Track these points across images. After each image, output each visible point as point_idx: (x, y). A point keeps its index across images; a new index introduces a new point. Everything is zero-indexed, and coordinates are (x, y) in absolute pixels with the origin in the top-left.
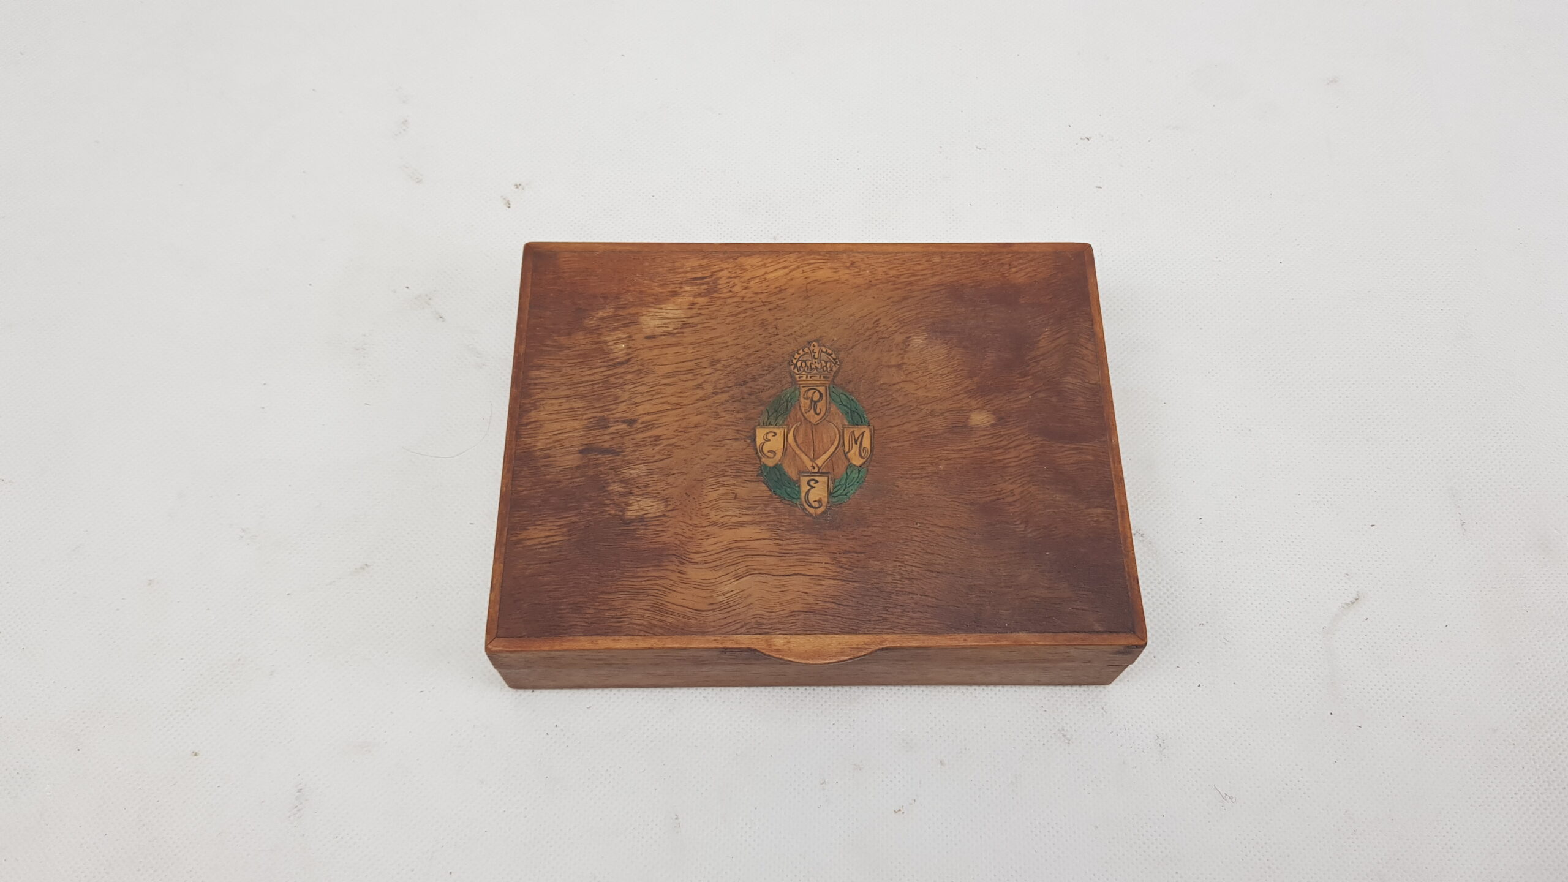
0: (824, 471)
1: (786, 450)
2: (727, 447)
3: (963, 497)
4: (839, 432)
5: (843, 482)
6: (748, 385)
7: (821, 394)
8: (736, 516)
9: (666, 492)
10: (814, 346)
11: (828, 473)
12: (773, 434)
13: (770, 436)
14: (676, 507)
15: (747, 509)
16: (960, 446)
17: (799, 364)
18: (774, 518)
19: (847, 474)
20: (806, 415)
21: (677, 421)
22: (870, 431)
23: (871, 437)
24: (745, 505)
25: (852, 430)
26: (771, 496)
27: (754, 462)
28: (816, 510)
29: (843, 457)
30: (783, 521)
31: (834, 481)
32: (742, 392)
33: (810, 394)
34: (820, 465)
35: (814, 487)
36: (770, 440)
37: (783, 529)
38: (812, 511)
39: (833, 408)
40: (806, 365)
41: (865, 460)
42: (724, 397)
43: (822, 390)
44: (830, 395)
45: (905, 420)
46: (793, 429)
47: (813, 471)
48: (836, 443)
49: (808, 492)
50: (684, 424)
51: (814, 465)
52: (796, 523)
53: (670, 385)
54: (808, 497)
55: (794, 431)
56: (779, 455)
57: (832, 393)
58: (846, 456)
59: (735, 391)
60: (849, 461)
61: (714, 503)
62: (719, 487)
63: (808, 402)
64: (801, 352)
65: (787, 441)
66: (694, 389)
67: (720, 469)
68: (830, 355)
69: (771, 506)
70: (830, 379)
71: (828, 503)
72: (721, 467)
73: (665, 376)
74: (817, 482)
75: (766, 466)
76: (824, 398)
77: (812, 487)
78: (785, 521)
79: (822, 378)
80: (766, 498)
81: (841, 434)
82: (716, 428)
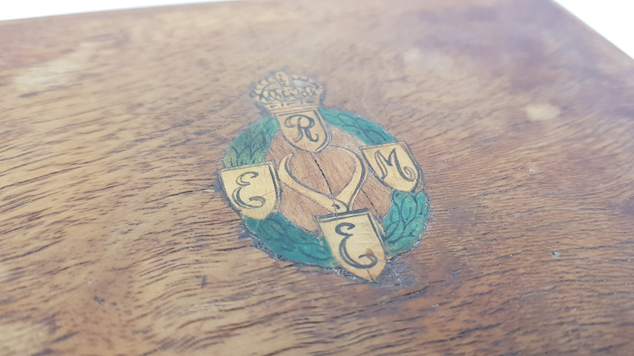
0: (357, 208)
1: (281, 191)
2: (170, 206)
3: (589, 201)
4: (357, 156)
5: (396, 217)
6: (193, 124)
7: (311, 120)
8: (213, 318)
9: (51, 303)
10: (280, 75)
11: (366, 209)
12: (253, 175)
13: (247, 178)
14: (75, 330)
15: (233, 298)
16: (538, 143)
17: (266, 94)
18: (294, 302)
19: (396, 205)
20: (297, 145)
21: (72, 185)
22: (403, 147)
23: (408, 153)
24: (226, 292)
25: (375, 150)
26: (275, 266)
27: (230, 218)
28: (370, 270)
29: (379, 185)
30: (313, 304)
31: (380, 218)
32: (185, 133)
33: (294, 121)
34: (346, 201)
35: (352, 235)
36: (248, 184)
37: (320, 319)
38: (363, 273)
39: (335, 130)
40: (276, 94)
41: (415, 181)
42: (155, 143)
43: (311, 114)
44: (324, 118)
45: (444, 128)
46: (283, 163)
47: (338, 211)
48: (359, 169)
49: (343, 244)
50: (87, 187)
51: (337, 203)
52: (342, 302)
53: (59, 142)
54: (346, 253)
55: (285, 166)
56: (271, 200)
57: (326, 116)
58: (382, 182)
59: (175, 133)
60: (392, 188)
61: (160, 302)
62: (166, 272)
63: (295, 130)
64: (264, 82)
65: (279, 180)
66: (101, 141)
67: (163, 242)
68: (307, 81)
69: (283, 283)
70: (318, 102)
71: (386, 253)
72: (166, 238)
73: (50, 133)
74: (352, 226)
75: (252, 221)
76: (317, 122)
77: (347, 236)
78: (318, 304)
79: (304, 103)
80: (268, 270)
81: (362, 157)
82: (146, 183)
